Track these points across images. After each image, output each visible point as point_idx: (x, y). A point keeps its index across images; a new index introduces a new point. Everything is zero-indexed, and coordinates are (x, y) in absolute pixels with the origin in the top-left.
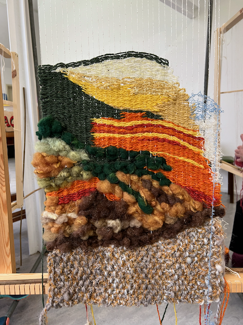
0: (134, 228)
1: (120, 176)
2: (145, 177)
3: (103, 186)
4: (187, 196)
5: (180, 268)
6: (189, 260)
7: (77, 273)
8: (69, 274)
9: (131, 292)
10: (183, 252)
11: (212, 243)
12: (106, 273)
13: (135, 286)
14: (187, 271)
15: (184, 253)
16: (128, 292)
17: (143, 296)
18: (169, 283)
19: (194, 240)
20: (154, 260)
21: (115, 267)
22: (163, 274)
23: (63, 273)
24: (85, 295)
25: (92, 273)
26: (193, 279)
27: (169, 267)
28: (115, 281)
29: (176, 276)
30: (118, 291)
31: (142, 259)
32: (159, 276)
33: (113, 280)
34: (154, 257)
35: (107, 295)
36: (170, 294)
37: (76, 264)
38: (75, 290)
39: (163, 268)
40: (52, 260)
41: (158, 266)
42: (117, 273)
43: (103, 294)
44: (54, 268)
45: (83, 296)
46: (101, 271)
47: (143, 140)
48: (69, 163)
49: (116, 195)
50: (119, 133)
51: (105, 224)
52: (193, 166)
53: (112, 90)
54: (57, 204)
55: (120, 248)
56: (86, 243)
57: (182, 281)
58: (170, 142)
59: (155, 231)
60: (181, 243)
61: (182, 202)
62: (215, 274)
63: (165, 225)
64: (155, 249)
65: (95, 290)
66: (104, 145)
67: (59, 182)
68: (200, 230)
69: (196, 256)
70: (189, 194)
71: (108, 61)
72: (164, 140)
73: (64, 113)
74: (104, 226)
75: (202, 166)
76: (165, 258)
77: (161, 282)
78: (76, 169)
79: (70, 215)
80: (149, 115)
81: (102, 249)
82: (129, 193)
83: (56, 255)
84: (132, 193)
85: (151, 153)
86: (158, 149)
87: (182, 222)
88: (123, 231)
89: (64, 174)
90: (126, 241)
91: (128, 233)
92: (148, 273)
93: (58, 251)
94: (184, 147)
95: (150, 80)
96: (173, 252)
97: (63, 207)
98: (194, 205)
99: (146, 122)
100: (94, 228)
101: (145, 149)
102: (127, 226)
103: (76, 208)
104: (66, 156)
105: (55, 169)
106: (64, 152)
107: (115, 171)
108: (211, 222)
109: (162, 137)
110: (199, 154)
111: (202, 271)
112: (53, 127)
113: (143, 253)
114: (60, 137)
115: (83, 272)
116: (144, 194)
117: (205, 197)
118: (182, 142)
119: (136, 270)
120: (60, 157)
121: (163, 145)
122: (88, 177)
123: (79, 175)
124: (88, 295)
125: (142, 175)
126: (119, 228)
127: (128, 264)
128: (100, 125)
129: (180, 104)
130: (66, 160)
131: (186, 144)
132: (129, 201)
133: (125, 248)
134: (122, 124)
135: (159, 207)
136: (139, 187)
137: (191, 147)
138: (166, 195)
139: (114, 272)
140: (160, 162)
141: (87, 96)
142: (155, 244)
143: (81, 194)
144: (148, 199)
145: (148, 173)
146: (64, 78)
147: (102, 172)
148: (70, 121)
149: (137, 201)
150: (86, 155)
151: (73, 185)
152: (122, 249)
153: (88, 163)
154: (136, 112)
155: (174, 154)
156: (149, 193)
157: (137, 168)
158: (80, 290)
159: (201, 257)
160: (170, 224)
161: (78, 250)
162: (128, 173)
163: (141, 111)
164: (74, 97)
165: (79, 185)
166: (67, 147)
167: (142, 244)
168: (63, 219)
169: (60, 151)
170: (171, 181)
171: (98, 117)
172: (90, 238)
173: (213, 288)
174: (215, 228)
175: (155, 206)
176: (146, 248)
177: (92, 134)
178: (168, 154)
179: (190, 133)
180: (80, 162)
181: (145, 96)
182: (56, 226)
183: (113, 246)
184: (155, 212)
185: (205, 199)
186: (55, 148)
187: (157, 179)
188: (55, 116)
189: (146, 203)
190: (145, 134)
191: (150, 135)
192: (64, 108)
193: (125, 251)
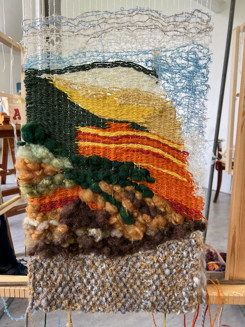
0: (115, 238)
1: (103, 186)
2: (128, 188)
3: (86, 195)
4: (169, 209)
5: (159, 278)
6: (167, 272)
7: (56, 280)
8: (47, 280)
9: (109, 299)
10: (163, 263)
11: (191, 255)
12: (85, 281)
13: (114, 294)
14: (166, 282)
15: (163, 265)
16: (106, 299)
17: (120, 304)
18: (147, 293)
19: (174, 252)
20: (133, 270)
21: (94, 275)
22: (142, 283)
23: (42, 279)
24: (64, 302)
25: (71, 279)
26: (170, 291)
27: (148, 277)
28: (94, 289)
29: (154, 287)
30: (96, 298)
31: (122, 268)
32: (138, 286)
33: (92, 288)
34: (133, 267)
35: (85, 301)
36: (147, 304)
37: (56, 271)
38: (53, 297)
39: (141, 278)
40: (32, 266)
41: (136, 276)
42: (96, 281)
43: (82, 301)
44: (34, 274)
45: (62, 303)
46: (80, 278)
47: (128, 150)
48: (52, 171)
49: (98, 204)
50: (104, 143)
51: (86, 232)
52: (177, 180)
53: (98, 99)
54: (38, 211)
55: (100, 256)
56: (67, 250)
57: (160, 292)
58: (154, 154)
59: (135, 241)
60: (161, 255)
61: (163, 214)
62: (193, 286)
63: (145, 236)
64: (134, 259)
65: (74, 296)
66: (88, 154)
67: (41, 189)
68: (180, 243)
69: (175, 268)
70: (172, 206)
71: (94, 69)
72: (148, 152)
73: (49, 120)
74: (86, 235)
75: (185, 180)
76: (144, 269)
77: (138, 292)
78: (58, 178)
79: (51, 222)
80: (134, 126)
81: (82, 256)
82: (111, 203)
83: (36, 261)
84: (114, 203)
85: (135, 164)
86: (142, 160)
87: (163, 235)
88: (104, 241)
89: (46, 182)
90: (106, 250)
91: (109, 242)
92: (127, 282)
93: (38, 258)
94: (168, 160)
95: (137, 90)
96: (152, 263)
97: (45, 214)
98: (176, 218)
99: (131, 133)
100: (75, 236)
101: (129, 160)
102: (108, 236)
103: (58, 216)
104: (49, 164)
105: (38, 176)
106: (47, 159)
107: (98, 181)
108: (191, 236)
109: (146, 149)
110: (182, 168)
111: (180, 282)
112: (36, 134)
113: (123, 262)
114: (43, 144)
115: (63, 278)
116: (126, 205)
117: (187, 210)
118: (166, 155)
119: (115, 278)
120: (42, 165)
121: (147, 157)
122: (70, 185)
123: (61, 183)
124: (66, 302)
125: (125, 186)
126: (99, 238)
127: (108, 273)
128: (85, 134)
129: (166, 116)
130: (48, 168)
131: (170, 157)
132: (111, 211)
133: (105, 257)
134: (107, 134)
135: (140, 219)
136: (121, 198)
137: (175, 160)
138: (148, 207)
139: (93, 280)
140: (143, 174)
141: (72, 104)
142: (136, 254)
143: (63, 202)
144: (130, 210)
145: (132, 184)
146: (49, 85)
147: (85, 181)
148: (54, 129)
149: (119, 211)
150: (70, 163)
151: (55, 193)
152: (103, 257)
153: (70, 171)
154: (122, 122)
155: (158, 166)
156: (131, 204)
157: (121, 179)
158: (58, 296)
159: (179, 269)
160: (151, 236)
161: (59, 257)
162: (111, 183)
163: (127, 122)
164: (59, 105)
165: (62, 193)
166: (51, 155)
167: (122, 254)
168: (44, 225)
169: (42, 158)
170: (154, 192)
171: (83, 126)
172: (71, 245)
173: (189, 300)
174: (195, 241)
175: (136, 217)
176: (126, 258)
177: (76, 142)
178: (152, 166)
179: (175, 146)
180: (64, 170)
181: (131, 107)
182: (37, 233)
183: (93, 254)
184: (137, 223)
185: (187, 213)
186: (38, 155)
187: (141, 191)
188: (39, 122)
189: (128, 214)
190: (130, 145)
191: (135, 146)
192: (49, 115)
193: (105, 260)
